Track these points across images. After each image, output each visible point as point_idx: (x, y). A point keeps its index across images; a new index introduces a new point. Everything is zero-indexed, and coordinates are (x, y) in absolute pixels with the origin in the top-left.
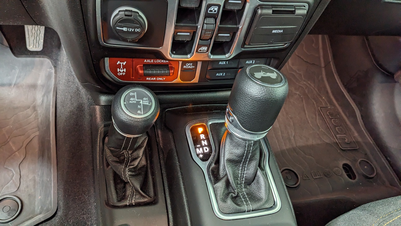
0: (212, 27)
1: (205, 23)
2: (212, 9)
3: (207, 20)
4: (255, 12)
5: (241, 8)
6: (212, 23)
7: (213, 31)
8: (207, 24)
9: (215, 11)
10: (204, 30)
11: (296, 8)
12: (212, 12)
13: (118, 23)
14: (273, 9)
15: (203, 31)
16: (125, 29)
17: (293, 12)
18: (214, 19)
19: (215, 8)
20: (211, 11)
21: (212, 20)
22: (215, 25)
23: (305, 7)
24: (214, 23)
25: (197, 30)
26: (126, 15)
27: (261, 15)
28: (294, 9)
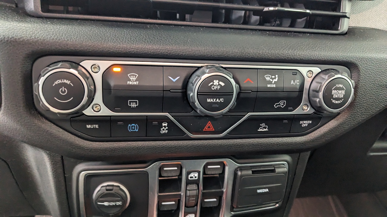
0: (195, 193)
1: (188, 190)
2: (192, 176)
3: (189, 186)
4: (235, 174)
5: (221, 172)
6: (195, 189)
7: (197, 197)
8: (189, 190)
9: (196, 177)
10: (188, 196)
11: (276, 167)
12: (193, 178)
13: (100, 198)
14: (252, 170)
15: (187, 198)
16: (106, 204)
17: (273, 171)
18: (196, 185)
19: (195, 174)
20: (191, 177)
21: (194, 187)
22: (197, 191)
23: (284, 165)
24: (197, 188)
25: (181, 198)
26: (107, 190)
27: (241, 176)
28: (273, 168)
